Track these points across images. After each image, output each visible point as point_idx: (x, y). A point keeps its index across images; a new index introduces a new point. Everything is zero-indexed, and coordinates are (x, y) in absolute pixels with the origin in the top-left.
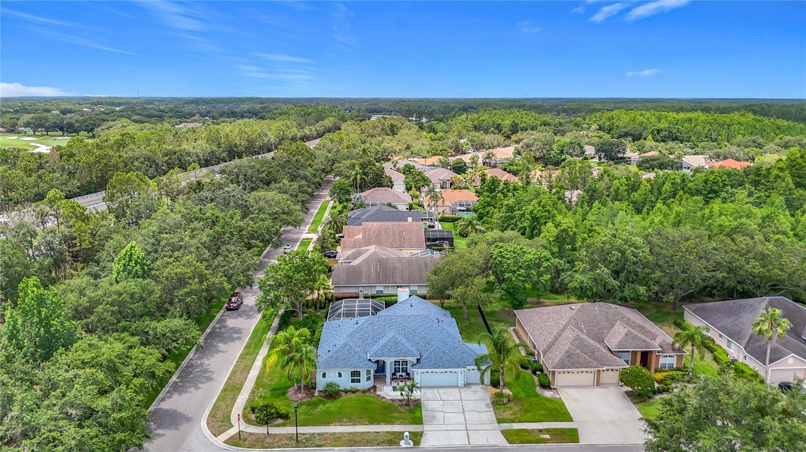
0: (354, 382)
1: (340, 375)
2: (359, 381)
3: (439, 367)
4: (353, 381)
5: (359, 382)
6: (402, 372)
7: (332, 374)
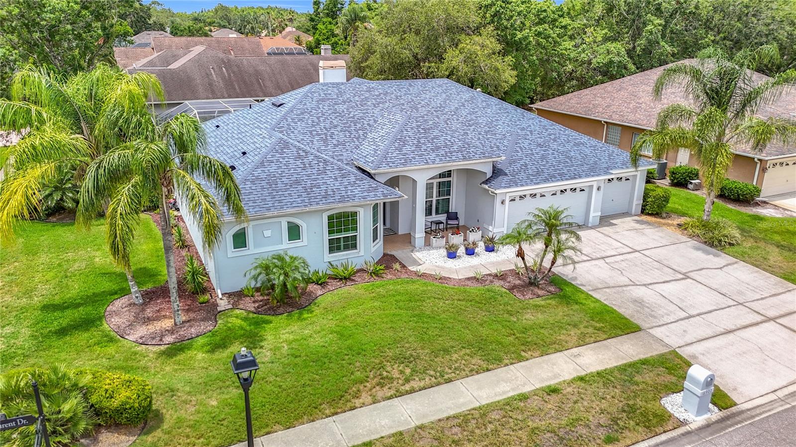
0: (339, 249)
1: (294, 232)
2: (351, 244)
3: (550, 178)
4: (334, 246)
5: (354, 246)
6: (437, 213)
7: (267, 233)
